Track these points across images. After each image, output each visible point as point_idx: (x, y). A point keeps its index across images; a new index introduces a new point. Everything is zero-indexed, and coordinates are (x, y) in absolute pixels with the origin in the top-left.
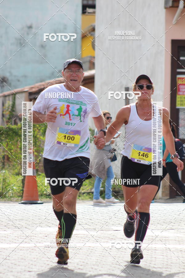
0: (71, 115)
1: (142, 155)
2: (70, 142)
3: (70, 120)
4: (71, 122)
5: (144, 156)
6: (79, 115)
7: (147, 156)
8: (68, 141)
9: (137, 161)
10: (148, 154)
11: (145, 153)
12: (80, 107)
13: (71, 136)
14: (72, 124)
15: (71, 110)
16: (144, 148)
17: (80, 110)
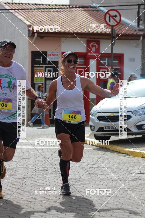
0: (3, 87)
1: (71, 117)
2: (4, 108)
3: (2, 91)
4: (3, 92)
5: (73, 118)
6: (9, 87)
7: (75, 117)
8: (2, 107)
9: (68, 122)
10: (76, 116)
11: (74, 115)
12: (10, 80)
13: (5, 103)
14: (4, 94)
15: (2, 83)
16: (72, 111)
17: (10, 83)
